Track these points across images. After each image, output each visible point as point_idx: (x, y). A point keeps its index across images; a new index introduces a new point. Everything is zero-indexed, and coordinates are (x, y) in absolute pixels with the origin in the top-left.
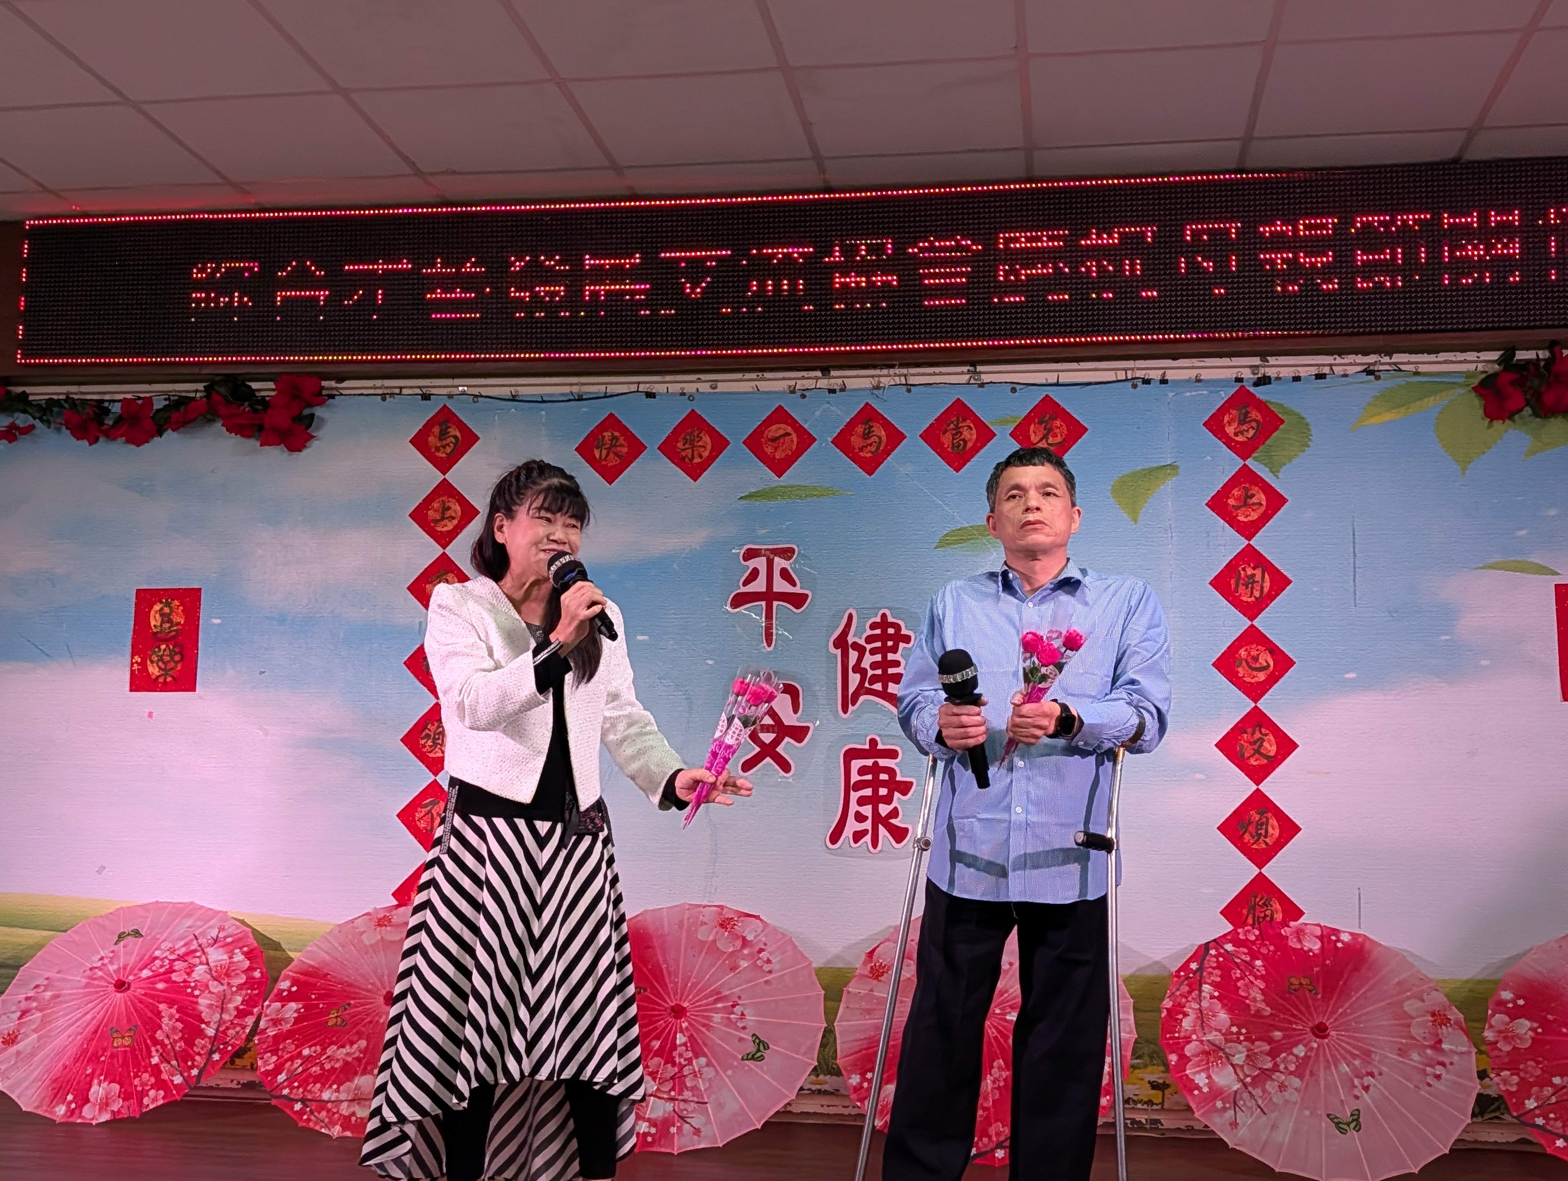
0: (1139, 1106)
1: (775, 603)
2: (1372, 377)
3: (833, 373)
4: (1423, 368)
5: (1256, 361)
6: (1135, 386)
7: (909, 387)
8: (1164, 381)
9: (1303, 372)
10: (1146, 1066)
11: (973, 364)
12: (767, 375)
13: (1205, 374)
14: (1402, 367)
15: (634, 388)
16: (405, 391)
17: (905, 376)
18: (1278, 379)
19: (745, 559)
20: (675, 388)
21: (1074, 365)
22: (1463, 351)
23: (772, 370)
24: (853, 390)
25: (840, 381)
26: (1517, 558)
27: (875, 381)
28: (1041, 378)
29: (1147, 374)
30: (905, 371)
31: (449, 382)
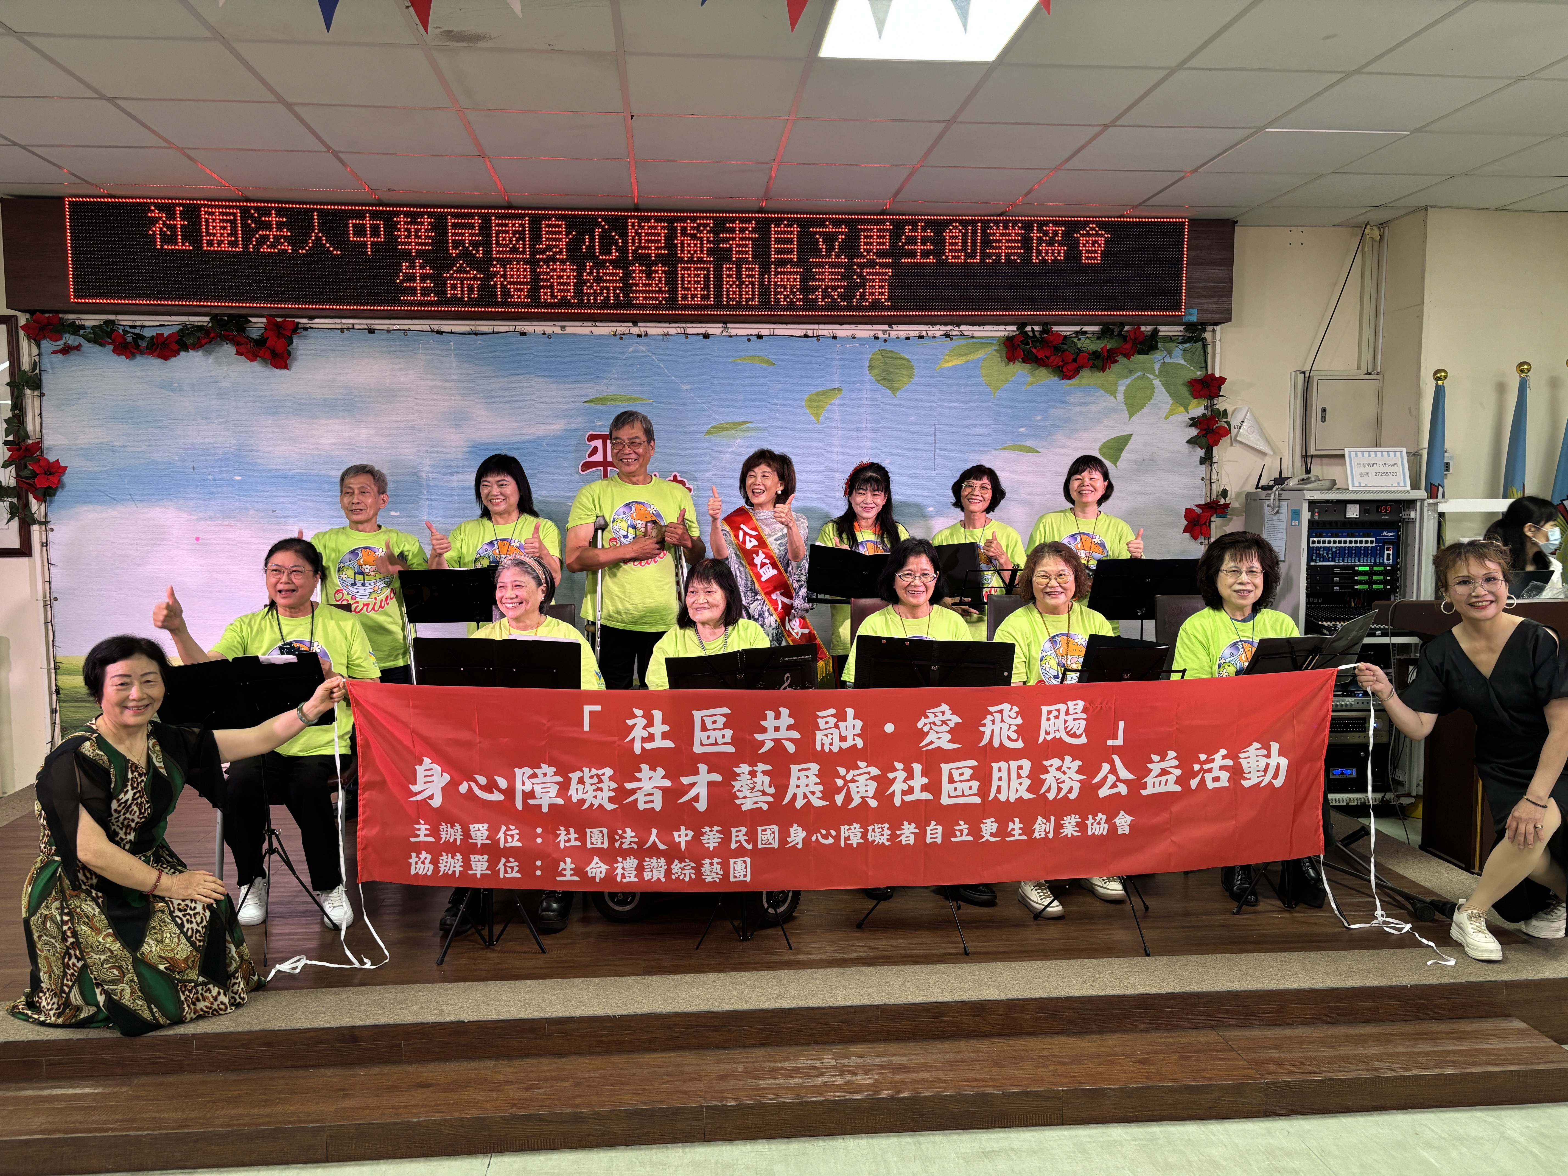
1: (609, 468)
2: (948, 339)
3: (640, 324)
4: (976, 334)
5: (886, 327)
6: (818, 340)
7: (686, 335)
8: (835, 338)
9: (912, 334)
11: (725, 323)
12: (598, 324)
13: (859, 334)
14: (965, 333)
16: (356, 327)
17: (684, 328)
18: (898, 338)
19: (589, 440)
20: (539, 330)
21: (784, 326)
22: (997, 325)
23: (601, 321)
25: (643, 330)
26: (1020, 443)
27: (666, 330)
28: (764, 332)
29: (826, 333)
30: (684, 325)
31: (387, 321)
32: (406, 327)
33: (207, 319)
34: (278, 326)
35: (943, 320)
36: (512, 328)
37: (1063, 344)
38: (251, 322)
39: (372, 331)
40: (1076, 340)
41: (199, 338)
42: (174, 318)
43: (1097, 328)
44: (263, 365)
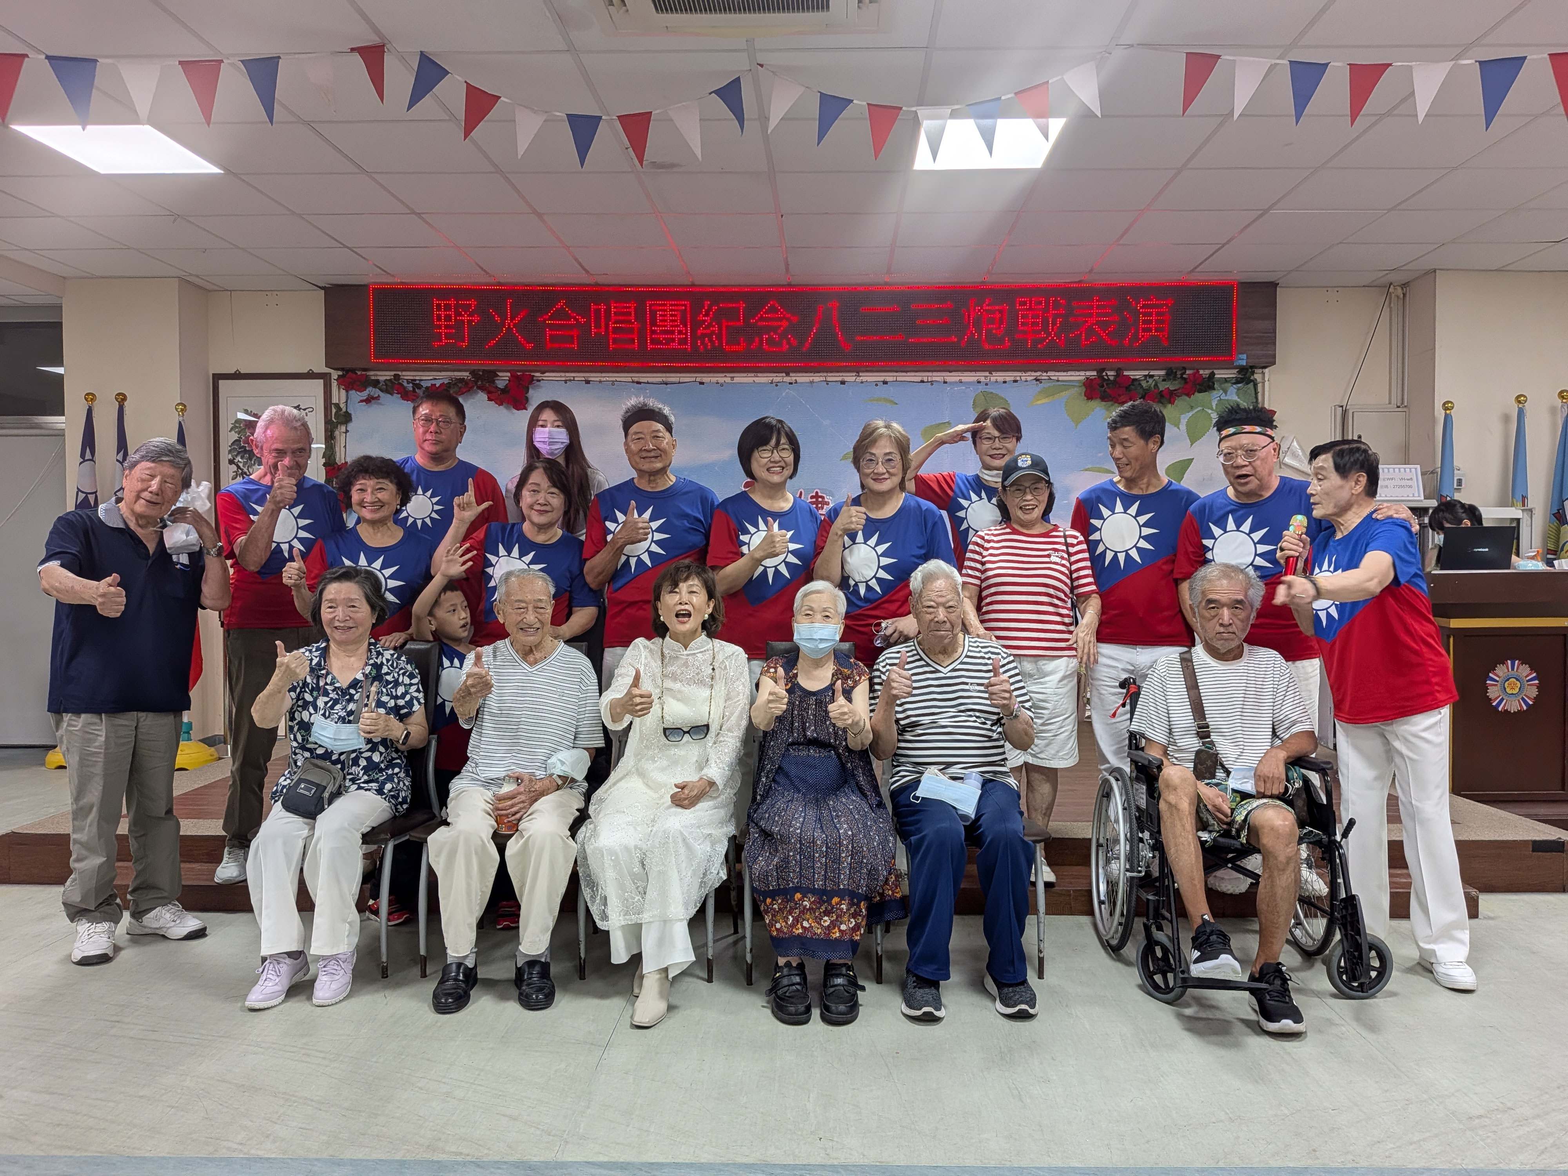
2: (1038, 382)
3: (791, 374)
4: (1061, 378)
5: (986, 374)
6: (932, 384)
7: (827, 382)
8: (945, 382)
9: (1008, 379)
11: (858, 372)
12: (759, 375)
13: (964, 379)
14: (1052, 378)
15: (693, 379)
16: (575, 378)
17: (826, 377)
18: (996, 382)
20: (714, 380)
21: (904, 374)
22: (1079, 371)
23: (761, 372)
24: (801, 383)
25: (794, 379)
27: (811, 379)
28: (889, 379)
29: (938, 379)
30: (825, 374)
31: (600, 375)
33: (468, 374)
34: (520, 378)
35: (1032, 367)
37: (1133, 384)
38: (498, 376)
39: (588, 382)
40: (1144, 382)
41: (460, 388)
42: (443, 373)
43: (1163, 373)
44: (507, 408)
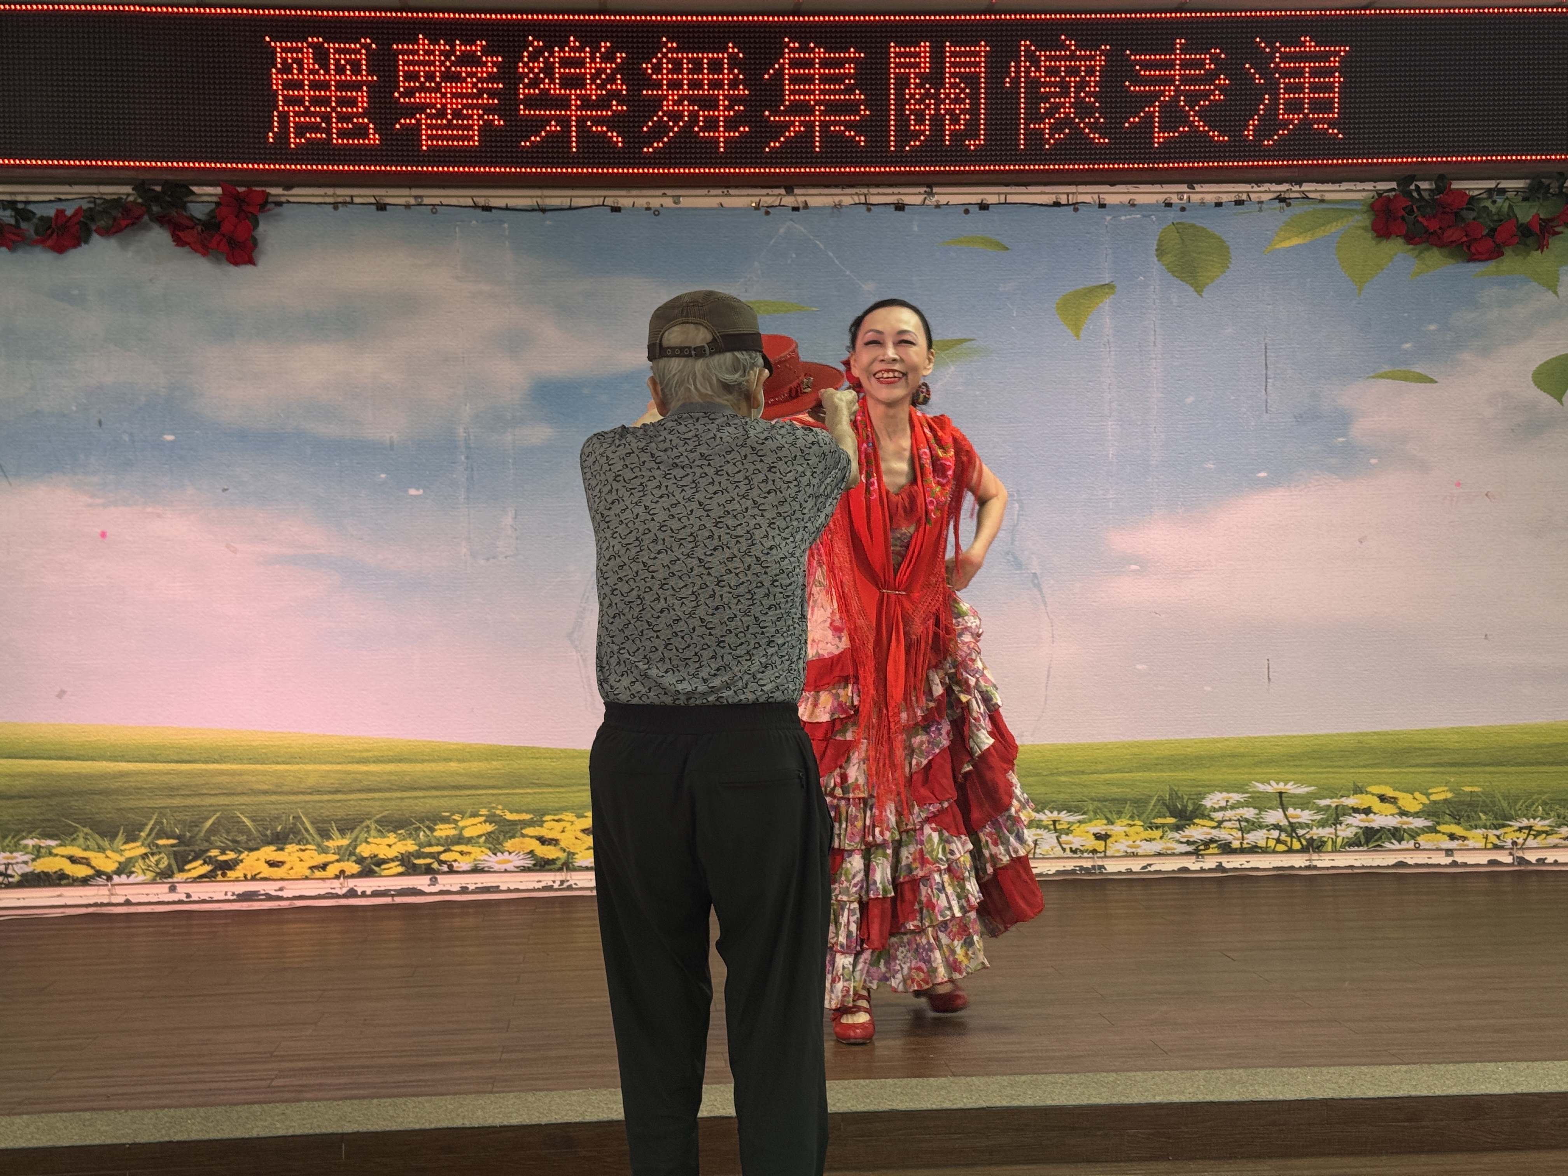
0: (1086, 855)
2: (1283, 204)
3: (797, 191)
4: (1328, 196)
5: (1184, 188)
6: (1076, 210)
7: (868, 206)
8: (1102, 206)
9: (1224, 198)
10: (1090, 820)
11: (929, 186)
12: (732, 191)
13: (1140, 199)
14: (1310, 195)
16: (356, 200)
17: (865, 195)
18: (1203, 204)
20: (641, 202)
21: (1022, 189)
22: (1362, 181)
23: (736, 187)
24: (816, 208)
25: (803, 199)
26: (1404, 368)
27: (837, 199)
28: (991, 199)
29: (1087, 199)
30: (865, 191)
31: (406, 192)
32: (436, 201)
33: (128, 189)
34: (239, 199)
35: (1277, 174)
36: (599, 201)
37: (1468, 209)
38: (193, 193)
39: (382, 207)
40: (1488, 203)
41: (115, 219)
42: (77, 189)
43: (1520, 184)
44: (218, 261)
